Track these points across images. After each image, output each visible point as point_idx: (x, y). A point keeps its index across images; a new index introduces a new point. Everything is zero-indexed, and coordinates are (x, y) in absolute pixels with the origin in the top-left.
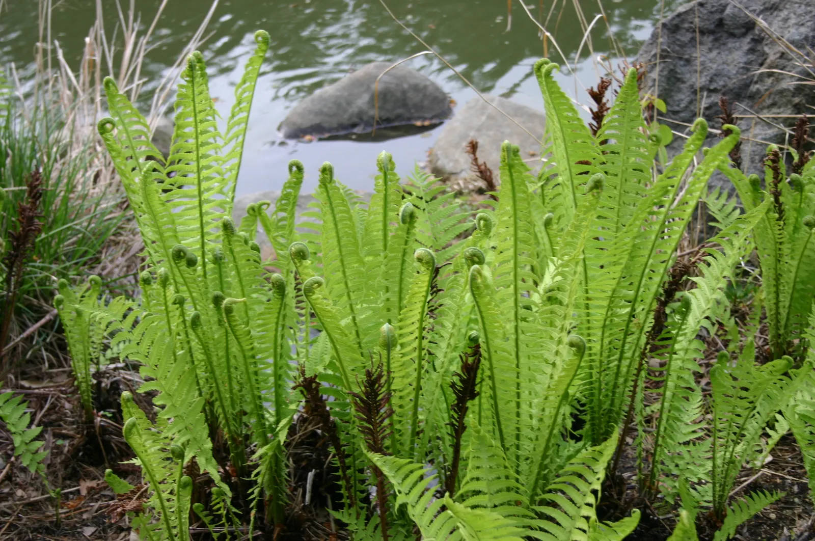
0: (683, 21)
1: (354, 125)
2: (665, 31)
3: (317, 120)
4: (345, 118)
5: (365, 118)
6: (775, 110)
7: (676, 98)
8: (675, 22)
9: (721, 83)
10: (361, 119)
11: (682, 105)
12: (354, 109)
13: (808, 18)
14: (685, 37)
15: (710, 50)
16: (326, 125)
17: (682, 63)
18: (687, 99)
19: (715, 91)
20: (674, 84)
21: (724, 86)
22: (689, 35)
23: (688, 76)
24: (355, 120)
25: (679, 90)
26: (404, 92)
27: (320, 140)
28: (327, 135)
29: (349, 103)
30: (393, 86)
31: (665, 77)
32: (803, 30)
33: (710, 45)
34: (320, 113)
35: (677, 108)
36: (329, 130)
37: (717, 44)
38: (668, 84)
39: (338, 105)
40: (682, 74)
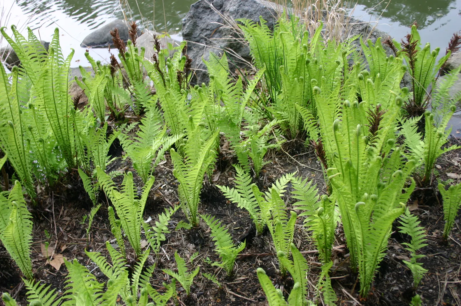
0: (200, 4)
1: (106, 43)
2: (193, 8)
3: (93, 41)
4: (102, 40)
5: (109, 40)
6: (226, 37)
7: (196, 32)
8: (197, 5)
9: (210, 27)
10: (108, 40)
11: (197, 35)
12: (106, 37)
13: (236, 3)
14: (200, 10)
15: (208, 15)
16: (96, 43)
17: (199, 20)
18: (199, 33)
19: (208, 30)
20: (196, 27)
21: (211, 28)
22: (202, 9)
23: (200, 24)
24: (106, 41)
25: (197, 30)
26: (124, 30)
27: (93, 48)
28: (96, 46)
29: (104, 35)
30: (120, 28)
31: (192, 25)
32: (235, 7)
33: (208, 13)
34: (94, 38)
35: (195, 36)
36: (97, 45)
37: (211, 13)
38: (193, 27)
39: (101, 35)
40: (198, 23)
